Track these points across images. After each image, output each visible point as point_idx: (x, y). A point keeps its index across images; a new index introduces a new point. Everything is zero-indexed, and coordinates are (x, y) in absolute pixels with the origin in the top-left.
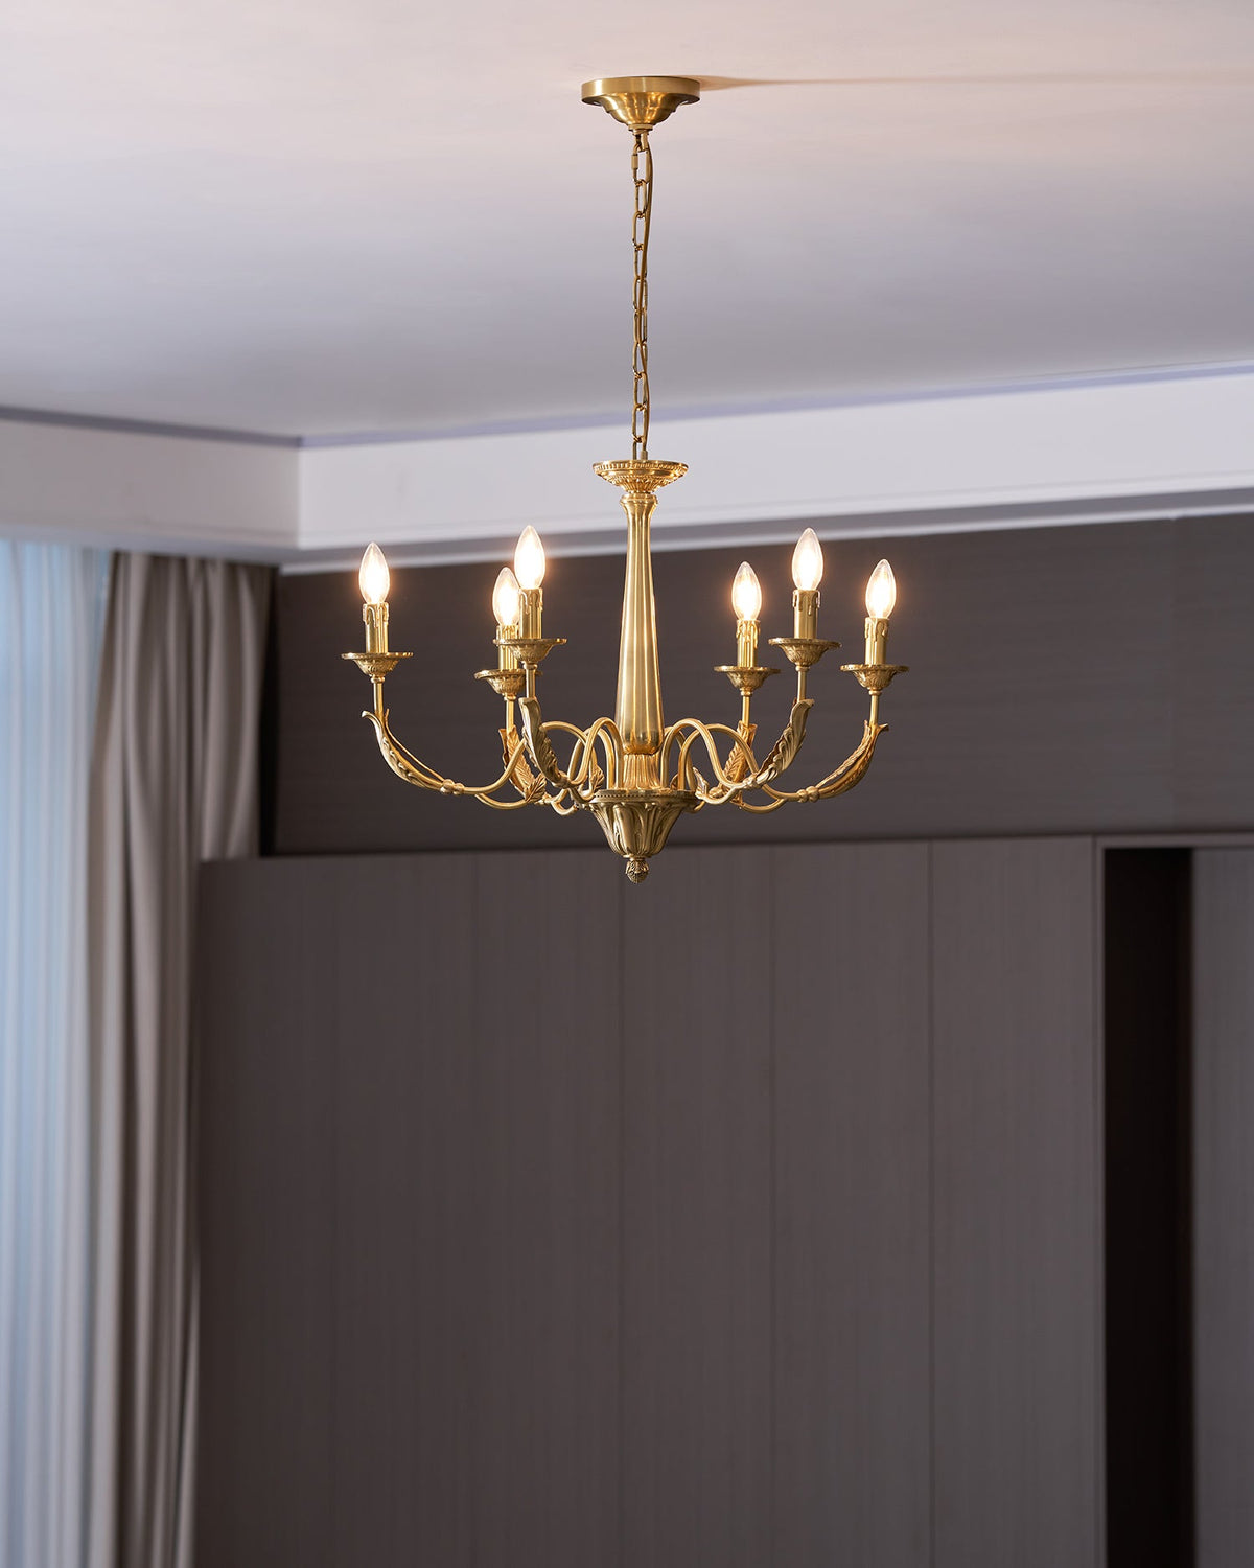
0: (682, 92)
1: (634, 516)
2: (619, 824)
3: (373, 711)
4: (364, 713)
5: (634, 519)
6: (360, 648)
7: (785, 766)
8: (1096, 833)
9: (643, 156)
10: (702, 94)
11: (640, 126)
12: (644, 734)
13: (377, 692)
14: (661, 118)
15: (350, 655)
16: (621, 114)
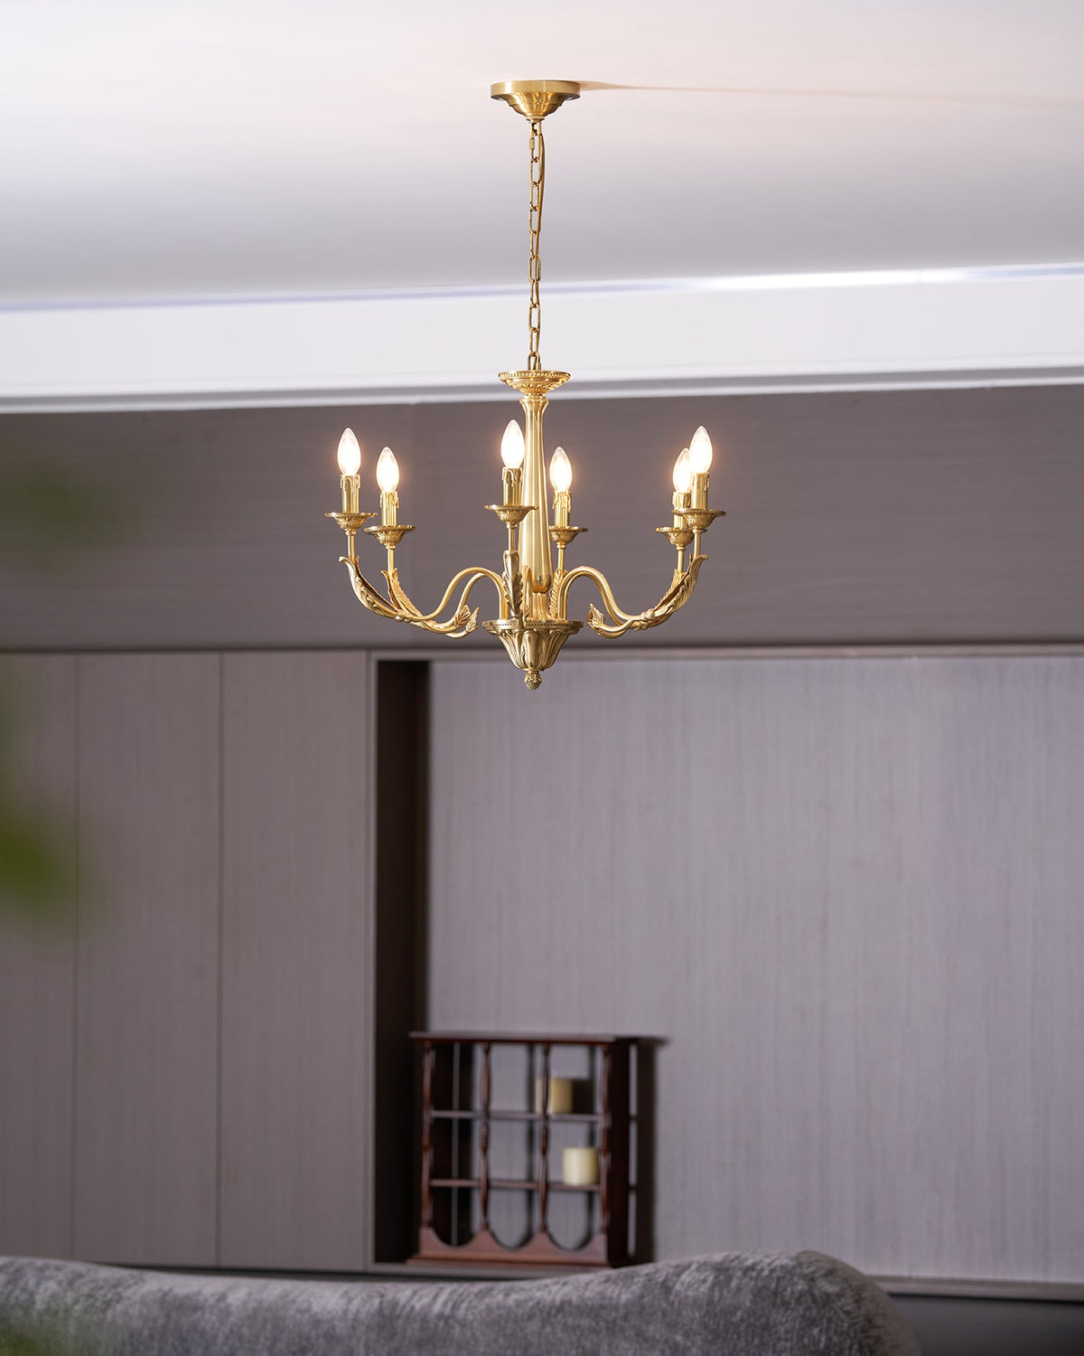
1: (531, 412)
3: (347, 557)
4: (341, 559)
5: (531, 416)
6: (339, 510)
8: (369, 648)
10: (582, 93)
11: (537, 117)
12: (541, 577)
13: (351, 542)
14: (552, 109)
15: (334, 515)
16: (524, 107)
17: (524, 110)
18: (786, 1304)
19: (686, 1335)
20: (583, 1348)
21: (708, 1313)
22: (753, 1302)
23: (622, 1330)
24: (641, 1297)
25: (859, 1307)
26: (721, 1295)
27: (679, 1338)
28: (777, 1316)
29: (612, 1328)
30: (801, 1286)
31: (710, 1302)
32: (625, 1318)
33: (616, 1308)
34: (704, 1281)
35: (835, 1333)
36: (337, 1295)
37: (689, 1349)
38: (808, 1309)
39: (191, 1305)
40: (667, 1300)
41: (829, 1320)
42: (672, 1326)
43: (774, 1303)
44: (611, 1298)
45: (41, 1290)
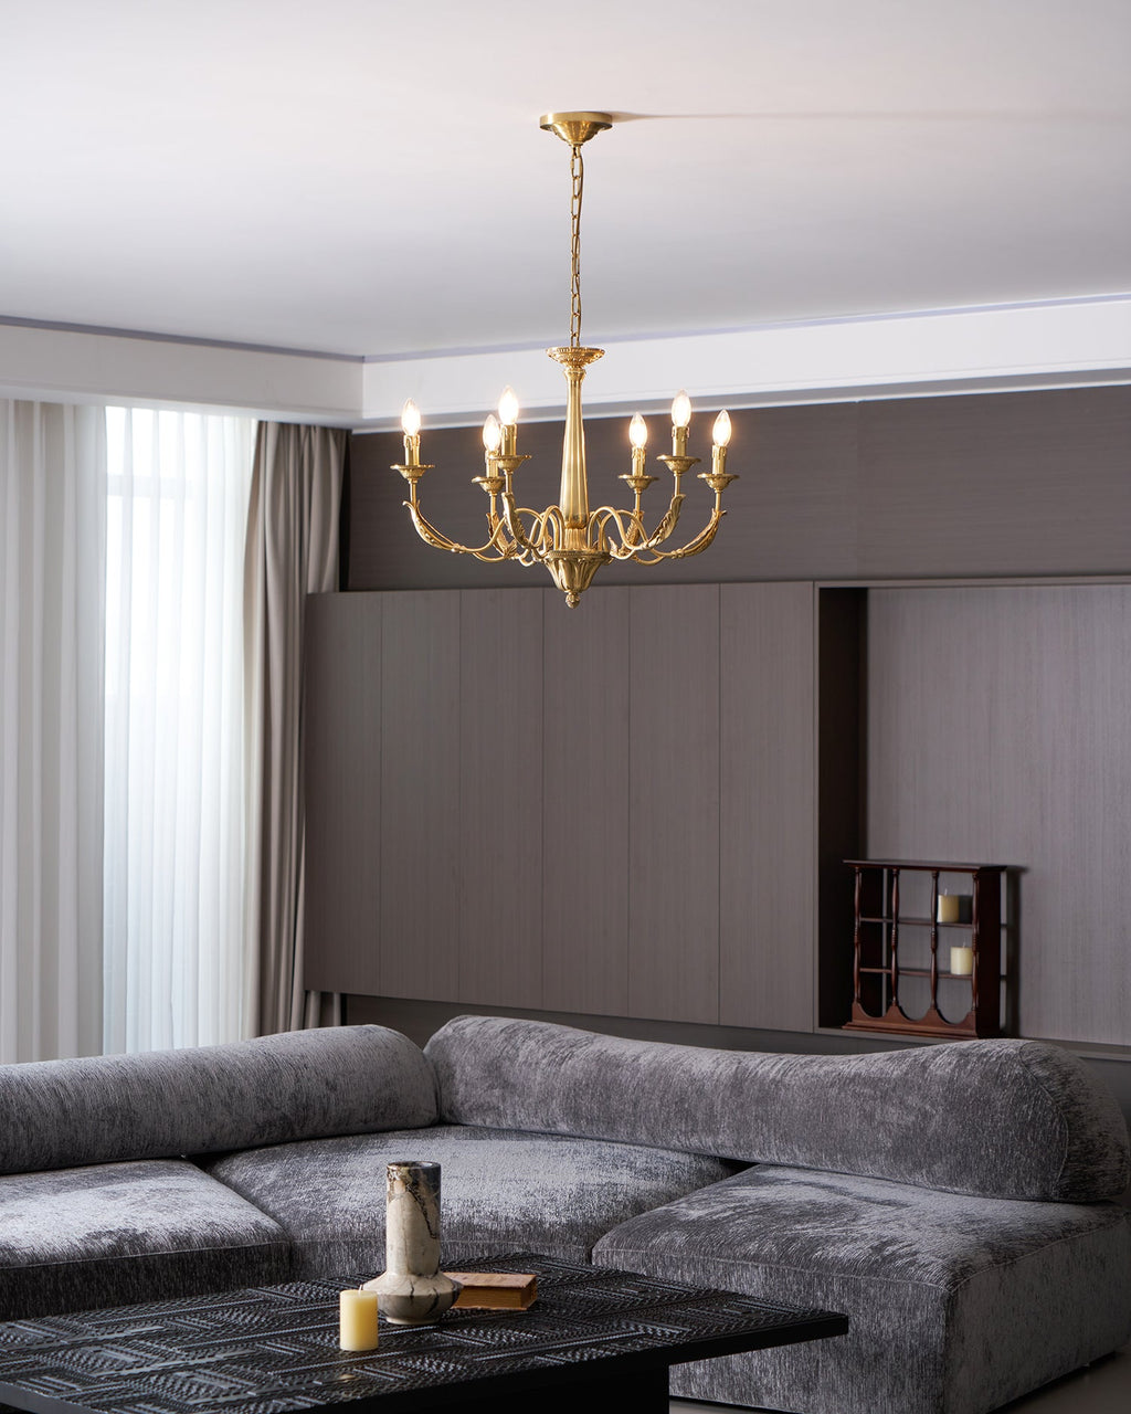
0: (602, 122)
2: (562, 571)
3: (409, 502)
4: (404, 503)
5: (572, 384)
6: (402, 463)
7: (667, 536)
9: (577, 161)
10: (614, 123)
11: (576, 143)
12: (578, 516)
13: (412, 489)
14: (589, 137)
15: (396, 467)
16: (564, 135)
17: (565, 137)
18: (1004, 1085)
19: (933, 1106)
20: (865, 1111)
21: (948, 1089)
22: (981, 1082)
23: (891, 1099)
24: (906, 1074)
25: (1064, 1089)
26: (959, 1075)
27: (928, 1107)
28: (996, 1094)
29: (885, 1097)
30: (1018, 1070)
31: (951, 1080)
32: (894, 1090)
33: (889, 1082)
34: (950, 1064)
35: (1041, 1108)
36: (711, 1061)
37: (933, 1116)
38: (1021, 1089)
39: (614, 1063)
40: (923, 1077)
41: (1037, 1099)
42: (924, 1098)
43: (996, 1084)
44: (888, 1073)
45: (524, 1047)
